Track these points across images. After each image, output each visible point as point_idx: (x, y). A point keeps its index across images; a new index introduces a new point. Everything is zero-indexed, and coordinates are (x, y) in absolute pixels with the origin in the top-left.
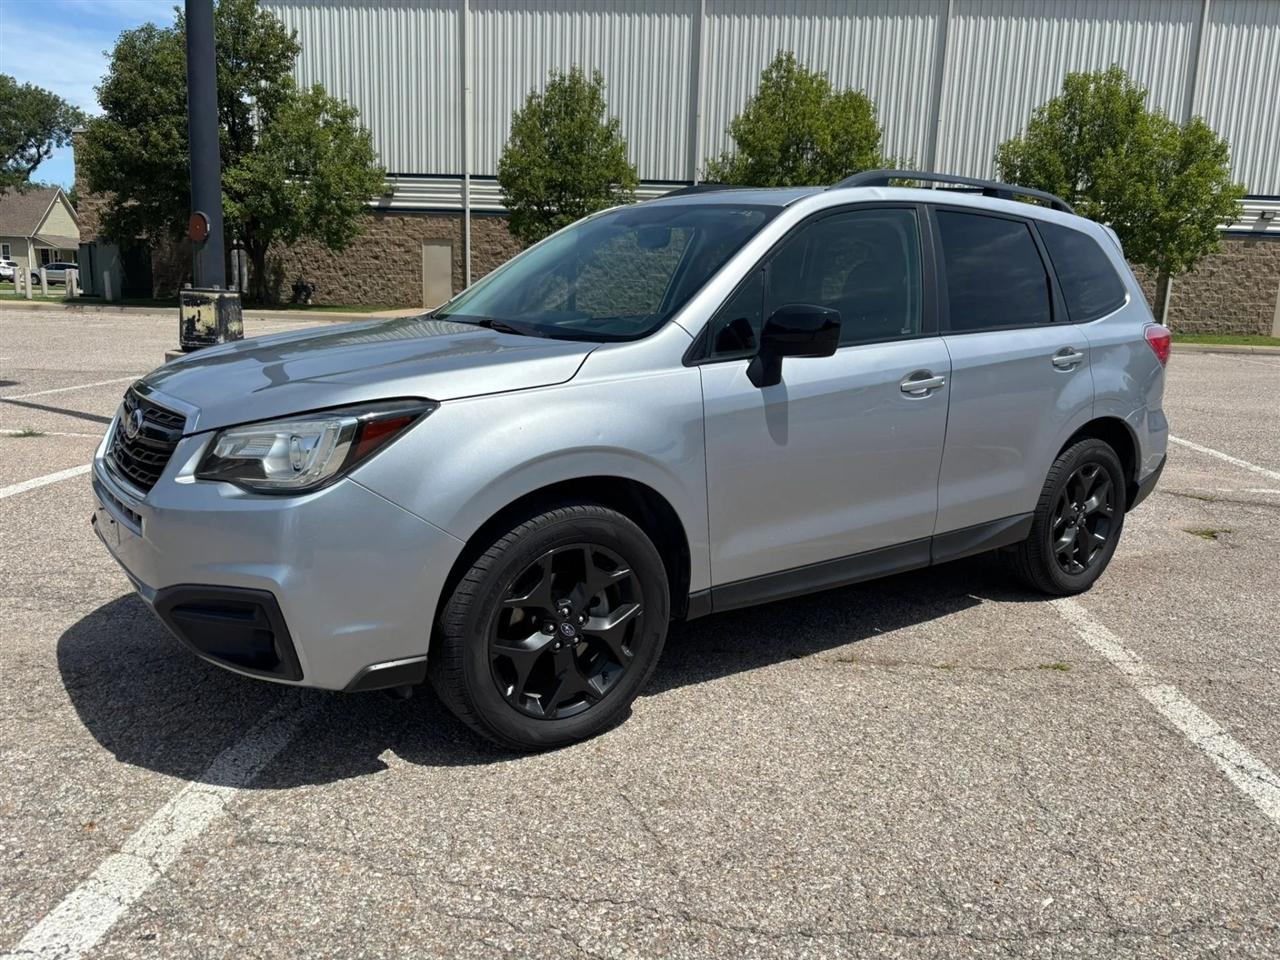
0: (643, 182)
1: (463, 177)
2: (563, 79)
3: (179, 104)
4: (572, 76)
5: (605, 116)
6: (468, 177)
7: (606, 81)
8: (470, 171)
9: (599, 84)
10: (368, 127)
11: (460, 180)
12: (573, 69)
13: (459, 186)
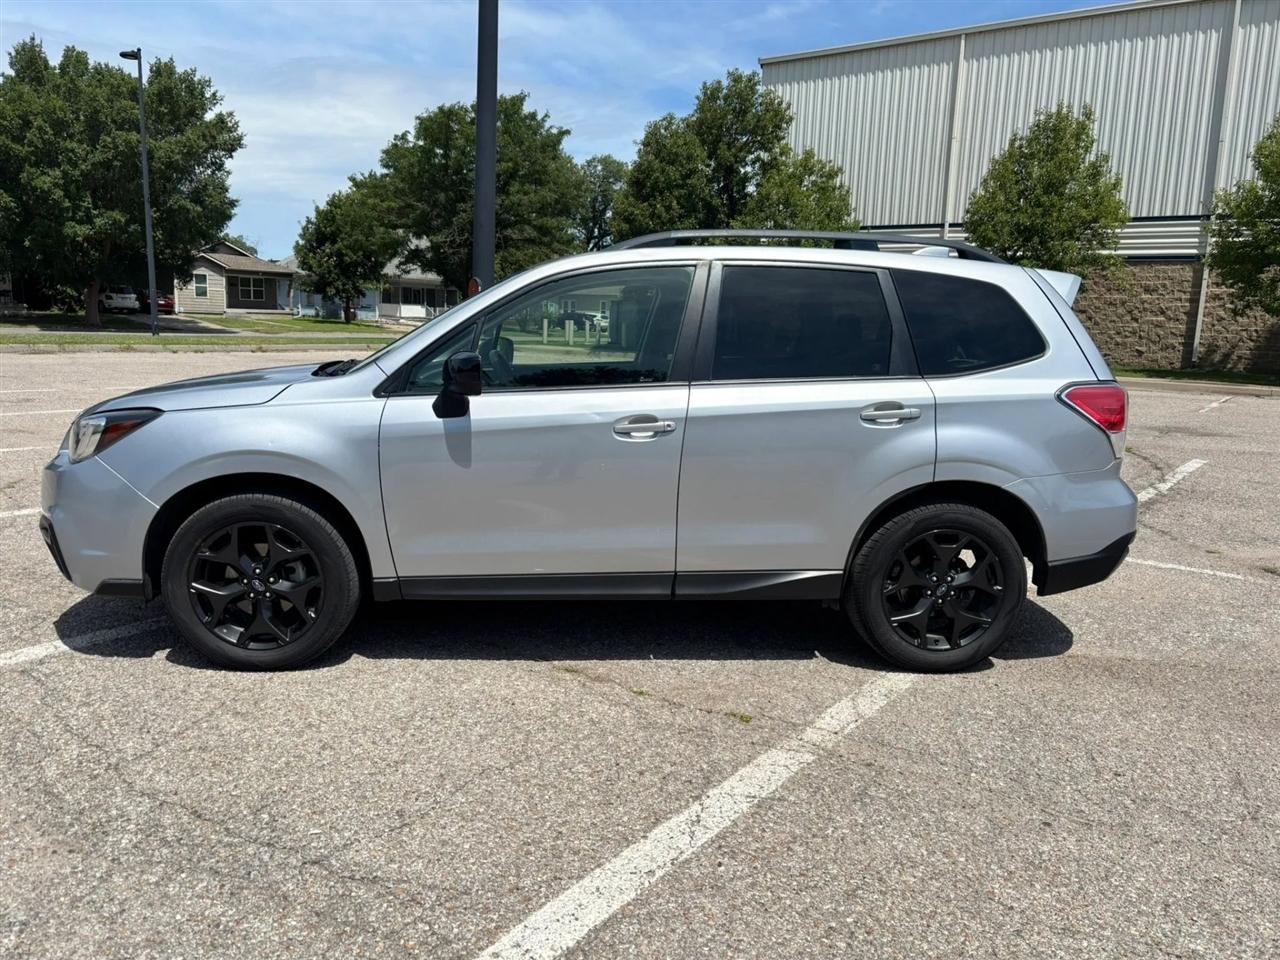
0: (1135, 219)
1: (942, 226)
2: (1049, 116)
3: (683, 179)
4: (1059, 112)
5: (1094, 153)
6: (947, 225)
7: (1097, 114)
8: (950, 219)
9: (1089, 119)
10: (847, 184)
11: (939, 229)
12: (1060, 107)
13: (938, 235)
